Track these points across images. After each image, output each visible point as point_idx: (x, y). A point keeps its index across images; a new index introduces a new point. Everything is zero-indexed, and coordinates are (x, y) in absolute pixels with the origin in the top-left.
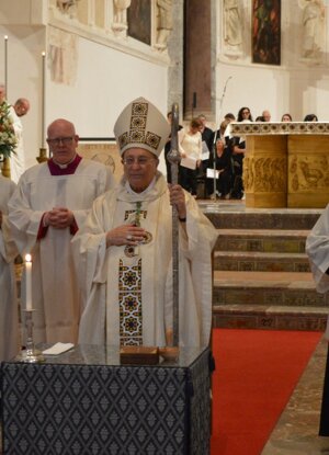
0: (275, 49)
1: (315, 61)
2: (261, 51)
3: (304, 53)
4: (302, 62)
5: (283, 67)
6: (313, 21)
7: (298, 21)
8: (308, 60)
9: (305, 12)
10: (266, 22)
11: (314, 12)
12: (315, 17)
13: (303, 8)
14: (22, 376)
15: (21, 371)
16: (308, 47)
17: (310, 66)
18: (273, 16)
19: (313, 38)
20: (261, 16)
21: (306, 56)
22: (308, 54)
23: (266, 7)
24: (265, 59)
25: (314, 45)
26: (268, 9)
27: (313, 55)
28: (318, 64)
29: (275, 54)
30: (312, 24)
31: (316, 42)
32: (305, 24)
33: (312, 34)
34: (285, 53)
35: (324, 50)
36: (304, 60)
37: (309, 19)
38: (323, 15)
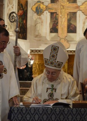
0: (25, 34)
1: (39, 39)
2: (20, 34)
3: (35, 36)
4: (34, 39)
5: (28, 40)
6: (39, 24)
7: (33, 24)
8: (37, 38)
9: (36, 21)
10: (22, 24)
11: (39, 21)
12: (39, 23)
13: (35, 19)
14: (20, 113)
15: (20, 111)
16: (37, 34)
17: (37, 41)
18: (24, 22)
19: (39, 31)
20: (20, 22)
21: (36, 37)
22: (36, 36)
23: (22, 18)
24: (21, 37)
25: (39, 33)
26: (23, 19)
27: (38, 37)
28: (40, 40)
29: (25, 35)
30: (38, 26)
31: (40, 32)
32: (36, 25)
33: (38, 29)
34: (29, 35)
35: (42, 35)
36: (35, 38)
37: (37, 23)
38: (42, 22)
